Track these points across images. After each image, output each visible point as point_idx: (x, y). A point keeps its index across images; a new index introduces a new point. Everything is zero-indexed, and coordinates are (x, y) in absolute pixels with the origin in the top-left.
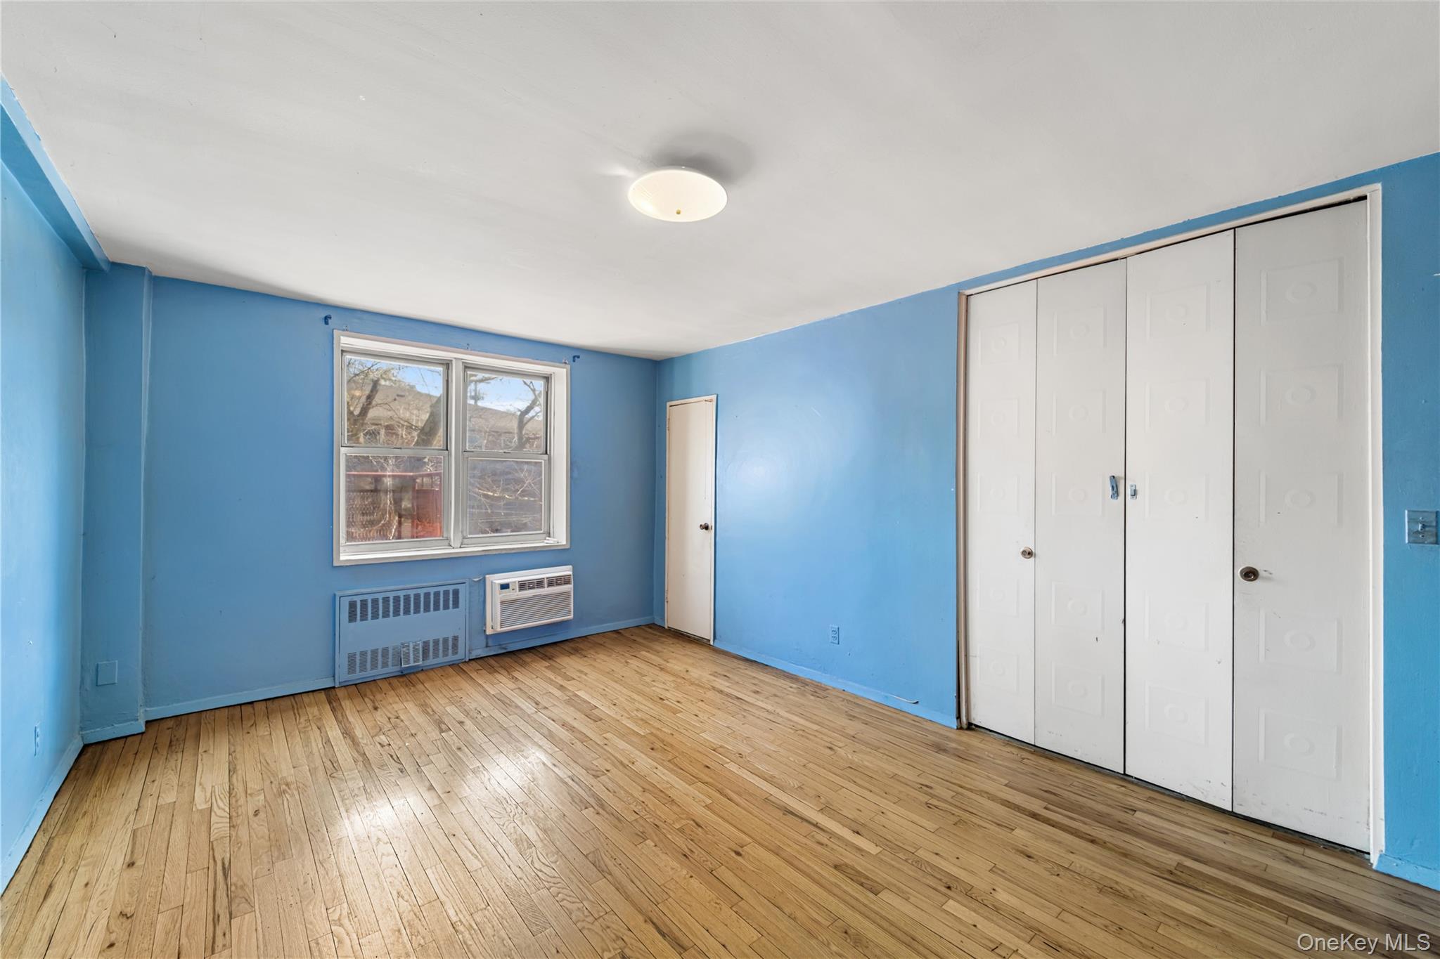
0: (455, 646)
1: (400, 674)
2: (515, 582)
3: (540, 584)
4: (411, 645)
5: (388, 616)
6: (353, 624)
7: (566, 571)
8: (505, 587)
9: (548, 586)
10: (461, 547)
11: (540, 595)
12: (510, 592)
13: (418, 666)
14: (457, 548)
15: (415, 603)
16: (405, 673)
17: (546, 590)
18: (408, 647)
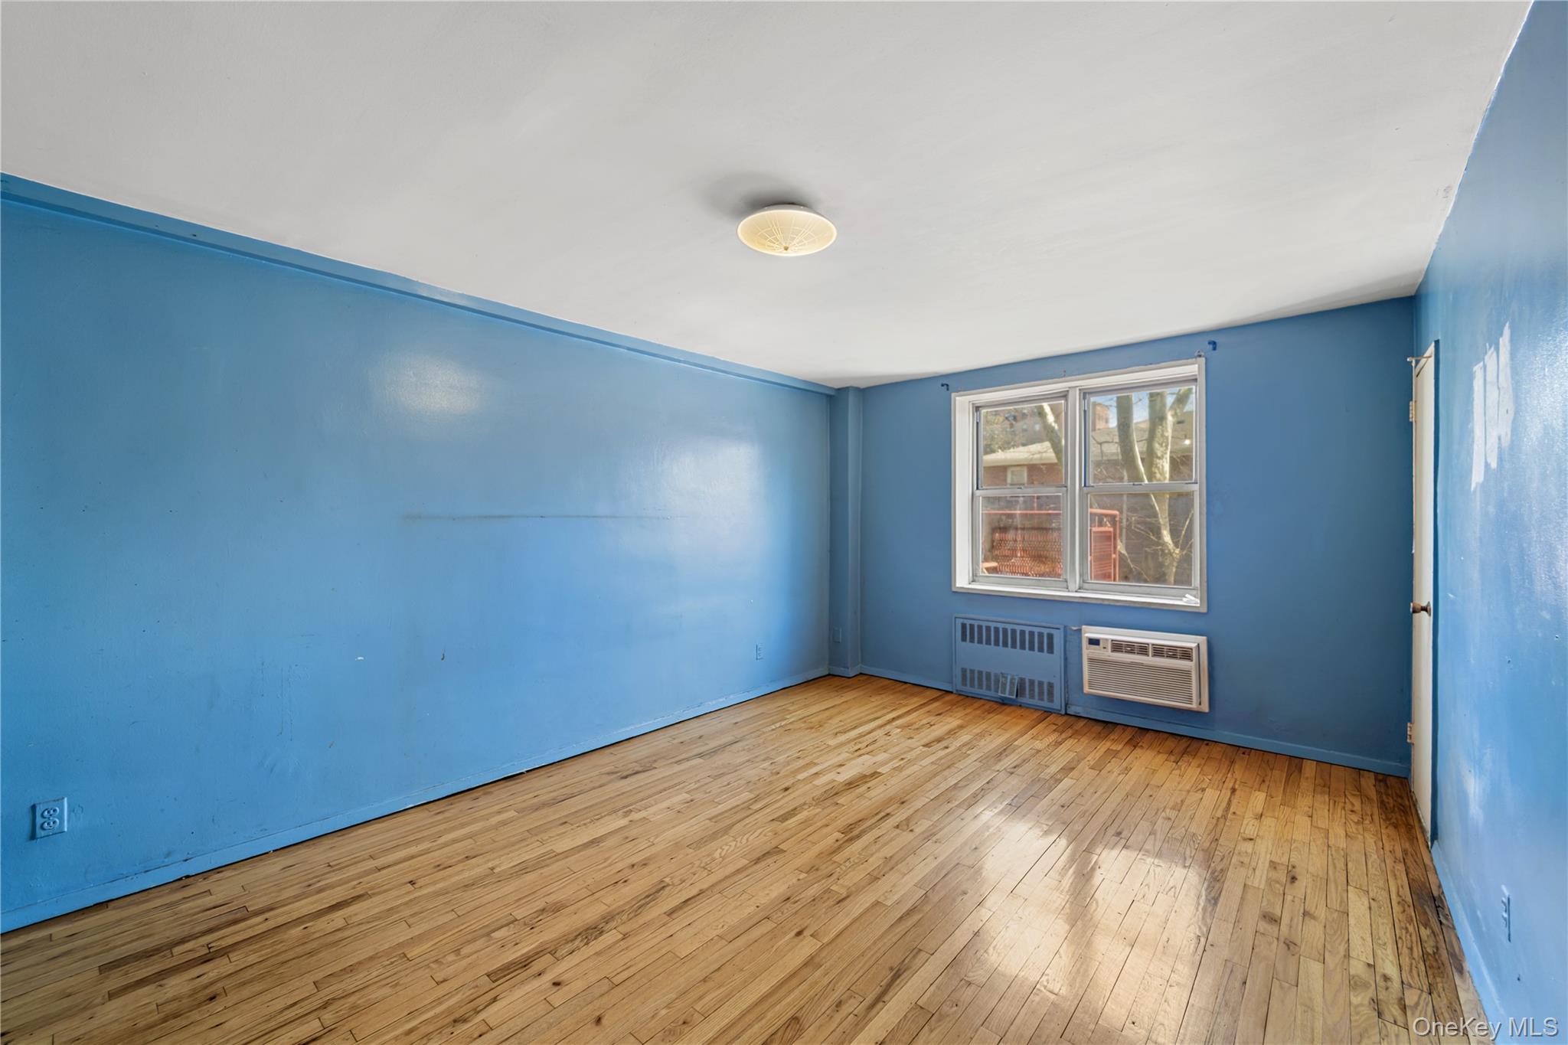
0: (1051, 694)
1: (1001, 701)
2: (1107, 640)
3: (1143, 649)
4: (1009, 678)
5: (990, 644)
6: (964, 643)
7: (1188, 641)
8: (1094, 642)
9: (1154, 656)
10: (1076, 592)
11: (1142, 664)
12: (1100, 650)
13: (1011, 699)
14: (1072, 592)
15: (1012, 638)
16: (1005, 702)
17: (1150, 660)
18: (1006, 678)
